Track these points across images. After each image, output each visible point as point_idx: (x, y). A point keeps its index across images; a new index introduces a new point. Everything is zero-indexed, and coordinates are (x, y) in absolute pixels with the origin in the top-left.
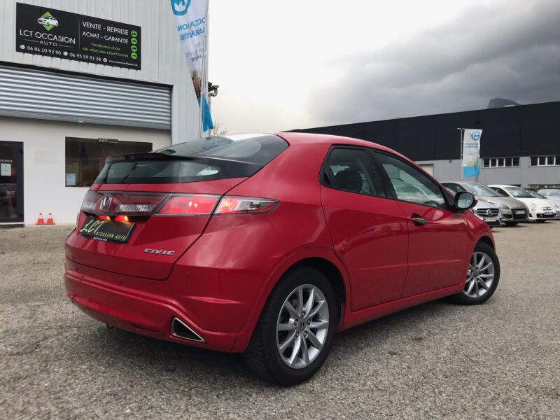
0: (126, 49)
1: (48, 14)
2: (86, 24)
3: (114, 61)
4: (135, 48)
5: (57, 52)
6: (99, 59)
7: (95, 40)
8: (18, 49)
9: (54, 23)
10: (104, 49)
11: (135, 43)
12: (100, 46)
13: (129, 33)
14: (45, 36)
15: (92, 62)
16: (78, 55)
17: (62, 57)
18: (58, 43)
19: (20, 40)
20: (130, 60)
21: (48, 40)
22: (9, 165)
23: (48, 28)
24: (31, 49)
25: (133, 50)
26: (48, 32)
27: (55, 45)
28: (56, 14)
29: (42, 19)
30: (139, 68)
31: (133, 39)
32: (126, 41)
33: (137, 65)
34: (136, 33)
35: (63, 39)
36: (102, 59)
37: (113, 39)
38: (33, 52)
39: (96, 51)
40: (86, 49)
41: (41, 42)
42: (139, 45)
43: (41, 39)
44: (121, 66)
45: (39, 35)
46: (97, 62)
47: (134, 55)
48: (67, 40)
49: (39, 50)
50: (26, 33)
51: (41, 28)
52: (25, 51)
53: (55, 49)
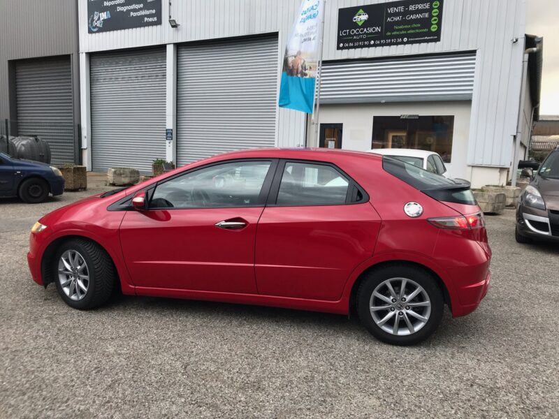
0: (426, 23)
1: (361, 11)
2: (391, 10)
3: (414, 39)
4: (435, 20)
5: (366, 43)
6: (400, 40)
7: (398, 23)
8: (339, 48)
9: (365, 17)
10: (404, 29)
11: (436, 14)
12: (401, 27)
13: (431, 6)
14: (358, 31)
15: (394, 44)
16: (382, 41)
17: (369, 46)
18: (367, 34)
19: (340, 40)
20: (430, 33)
21: (360, 34)
22: (333, 143)
23: (360, 24)
24: (347, 45)
25: (433, 22)
26: (360, 27)
27: (365, 37)
28: (367, 9)
29: (356, 17)
30: (438, 40)
31: (434, 11)
32: (427, 15)
33: (436, 37)
34: (438, 3)
35: (371, 30)
36: (402, 39)
37: (413, 17)
38: (349, 48)
39: (398, 33)
40: (389, 34)
41: (355, 37)
42: (440, 16)
43: (355, 35)
44: (420, 42)
45: (353, 32)
46: (397, 44)
47: (434, 28)
48: (374, 30)
49: (352, 45)
50: (345, 33)
51: (355, 25)
52: (343, 48)
53: (364, 40)
